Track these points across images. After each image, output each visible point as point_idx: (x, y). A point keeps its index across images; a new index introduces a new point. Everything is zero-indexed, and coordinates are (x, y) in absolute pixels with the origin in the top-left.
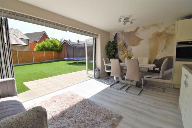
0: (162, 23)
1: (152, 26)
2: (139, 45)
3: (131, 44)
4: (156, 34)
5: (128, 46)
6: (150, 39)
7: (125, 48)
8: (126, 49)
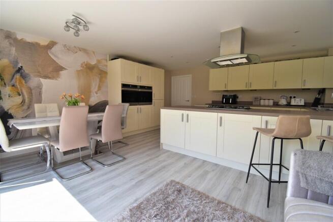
0: (94, 52)
1: (80, 51)
2: (59, 79)
3: (39, 72)
4: (86, 65)
5: (32, 75)
6: (78, 71)
7: (20, 80)
8: (23, 82)
